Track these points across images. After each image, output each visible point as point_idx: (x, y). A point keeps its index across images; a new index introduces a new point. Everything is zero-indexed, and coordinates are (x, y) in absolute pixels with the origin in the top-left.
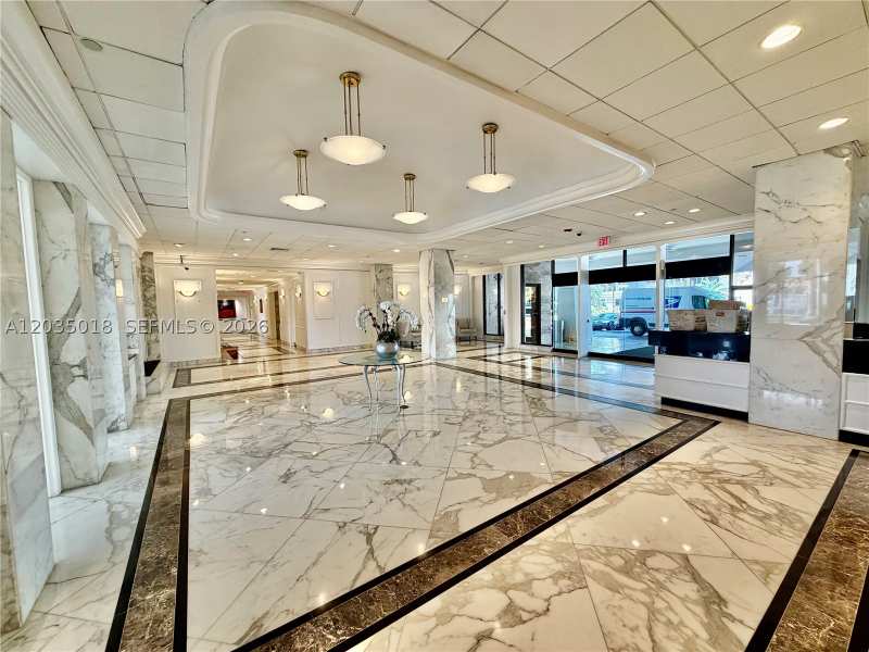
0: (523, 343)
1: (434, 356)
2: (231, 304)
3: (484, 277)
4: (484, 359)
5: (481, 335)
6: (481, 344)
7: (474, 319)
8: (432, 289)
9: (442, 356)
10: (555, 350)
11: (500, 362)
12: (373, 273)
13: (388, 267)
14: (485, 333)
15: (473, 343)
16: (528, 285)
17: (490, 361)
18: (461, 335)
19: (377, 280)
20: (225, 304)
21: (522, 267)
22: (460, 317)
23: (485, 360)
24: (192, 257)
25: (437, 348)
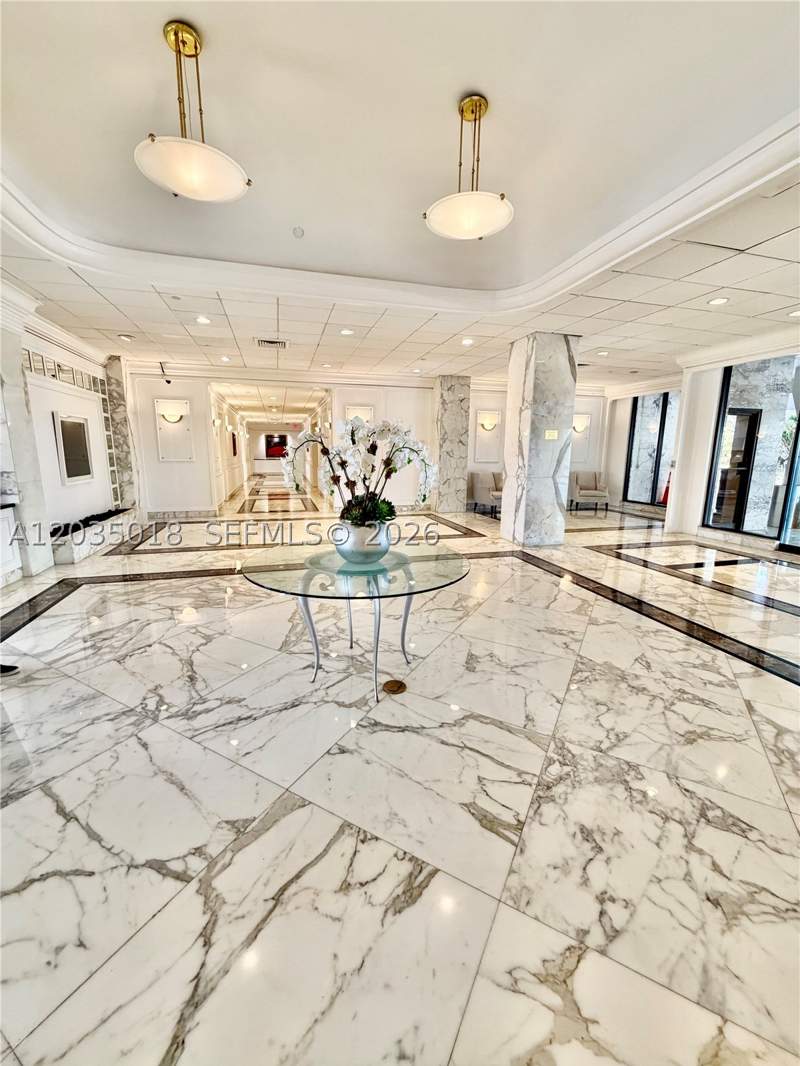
0: (704, 525)
1: (520, 538)
2: (283, 439)
3: (635, 400)
4: (617, 552)
5: (616, 501)
6: (613, 519)
7: (608, 474)
8: (527, 414)
9: (535, 540)
10: (783, 548)
11: (645, 564)
12: (437, 391)
13: (463, 381)
14: (625, 498)
15: (601, 514)
16: (733, 412)
17: (628, 559)
18: (580, 500)
19: (444, 402)
20: (276, 440)
21: (728, 371)
22: (580, 468)
23: (619, 556)
24: (177, 364)
25: (527, 525)
